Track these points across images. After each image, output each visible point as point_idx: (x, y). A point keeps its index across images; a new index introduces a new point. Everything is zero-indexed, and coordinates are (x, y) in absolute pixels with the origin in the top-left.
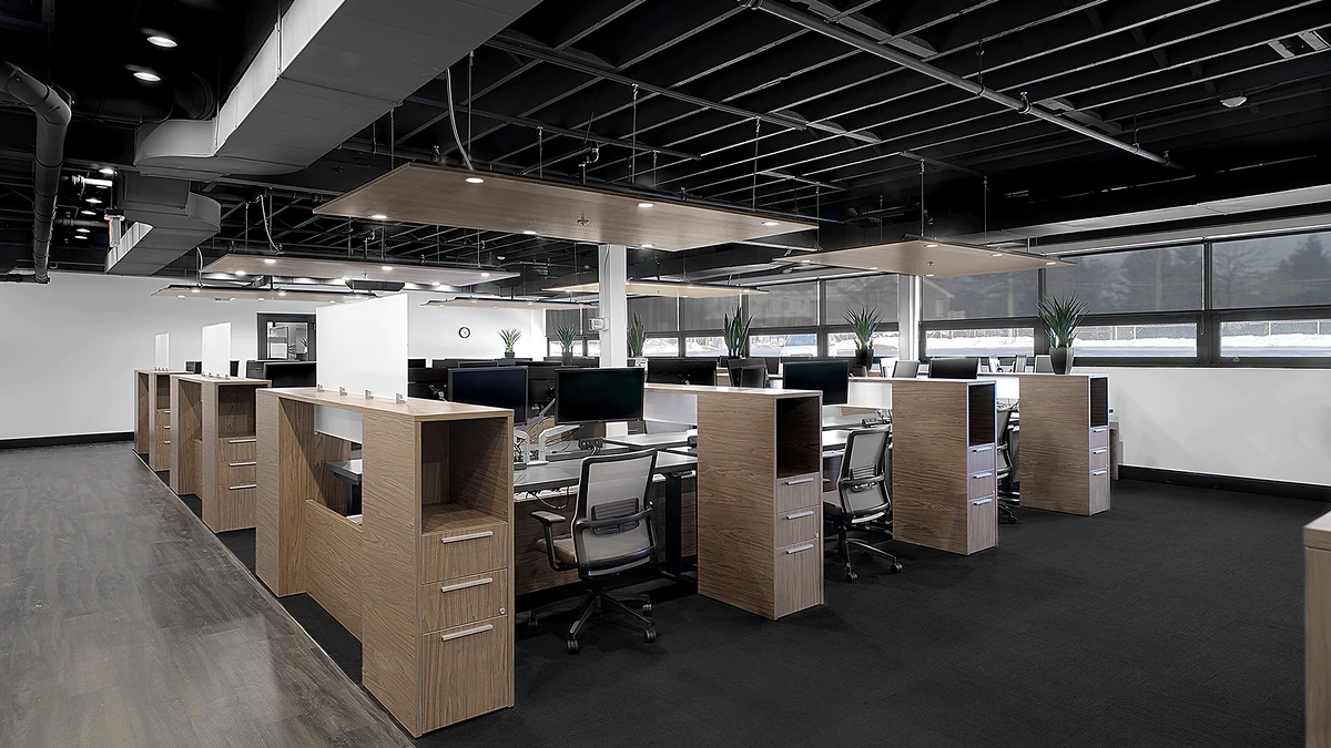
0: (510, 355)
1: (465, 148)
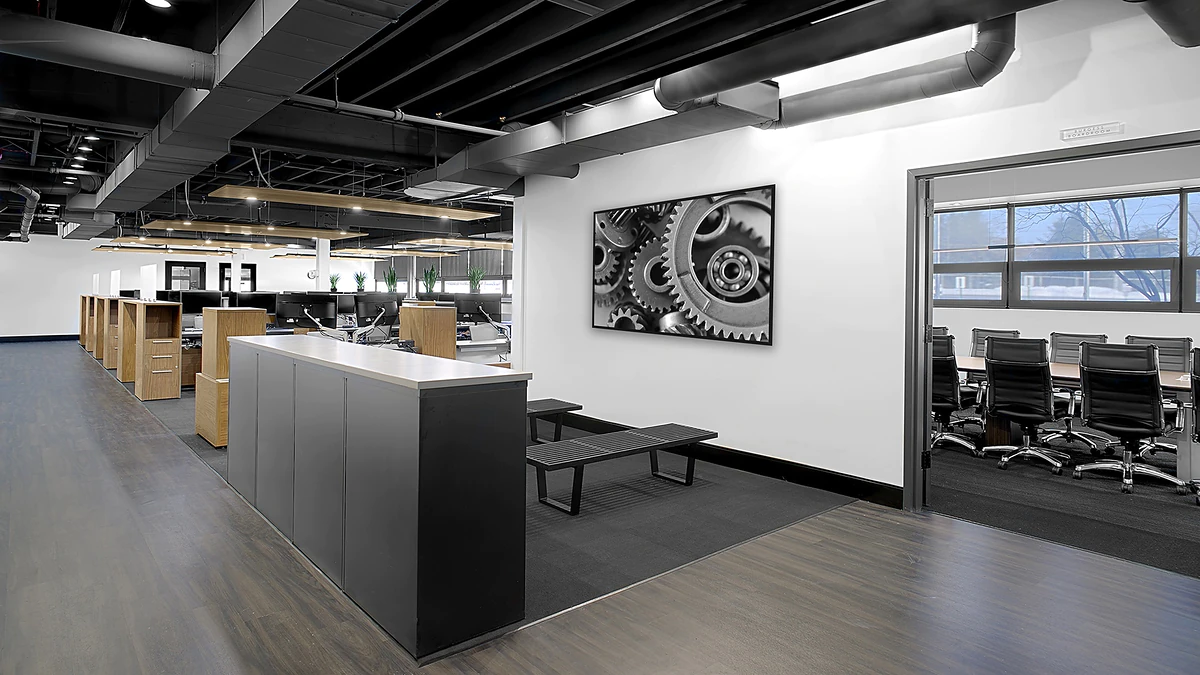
0: (334, 290)
1: (266, 177)
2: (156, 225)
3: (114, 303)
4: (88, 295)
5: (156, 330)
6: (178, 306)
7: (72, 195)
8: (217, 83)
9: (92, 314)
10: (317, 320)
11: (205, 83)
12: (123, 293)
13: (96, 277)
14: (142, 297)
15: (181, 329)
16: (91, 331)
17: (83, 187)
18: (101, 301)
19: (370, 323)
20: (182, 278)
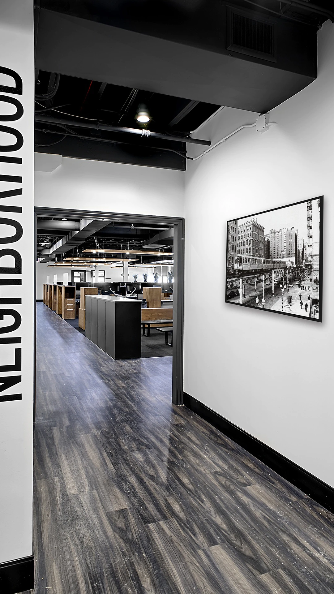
1: (99, 246)
2: (68, 259)
3: (55, 287)
4: (46, 284)
5: (68, 296)
6: (74, 287)
7: (43, 250)
8: (80, 230)
9: (47, 291)
10: (114, 292)
11: (78, 230)
12: (58, 283)
13: (48, 277)
14: (64, 285)
15: (75, 296)
16: (47, 298)
17: (46, 247)
18: (51, 286)
19: (131, 293)
20: (78, 277)
